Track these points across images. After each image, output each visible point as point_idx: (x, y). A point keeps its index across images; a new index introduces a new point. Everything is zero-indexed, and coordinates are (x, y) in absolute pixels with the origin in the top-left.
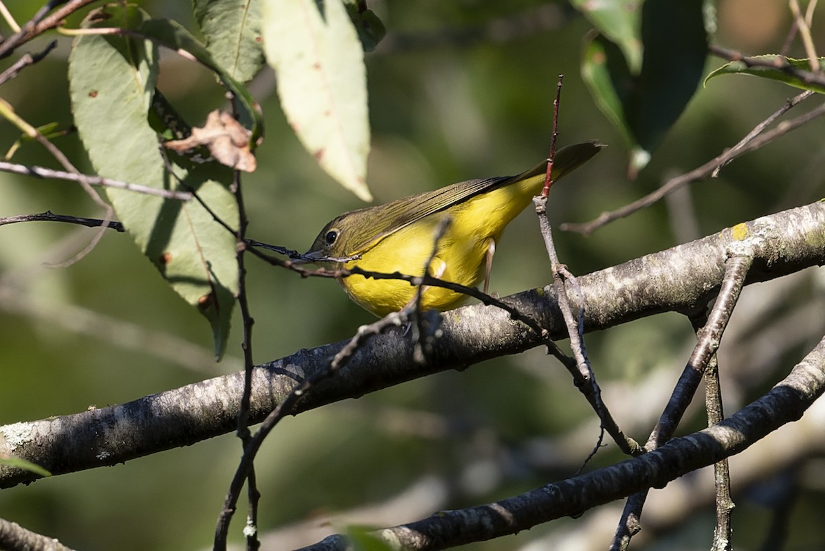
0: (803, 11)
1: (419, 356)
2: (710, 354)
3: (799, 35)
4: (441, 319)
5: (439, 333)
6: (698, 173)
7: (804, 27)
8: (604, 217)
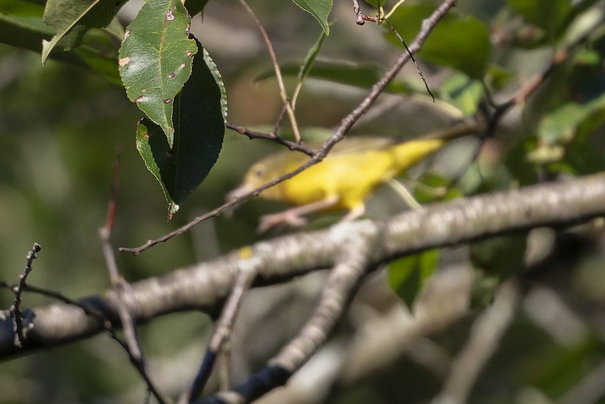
0: (290, 100)
1: (17, 342)
2: (225, 340)
3: (286, 114)
4: (33, 316)
5: (31, 326)
6: (215, 212)
7: (291, 112)
8: (149, 243)
